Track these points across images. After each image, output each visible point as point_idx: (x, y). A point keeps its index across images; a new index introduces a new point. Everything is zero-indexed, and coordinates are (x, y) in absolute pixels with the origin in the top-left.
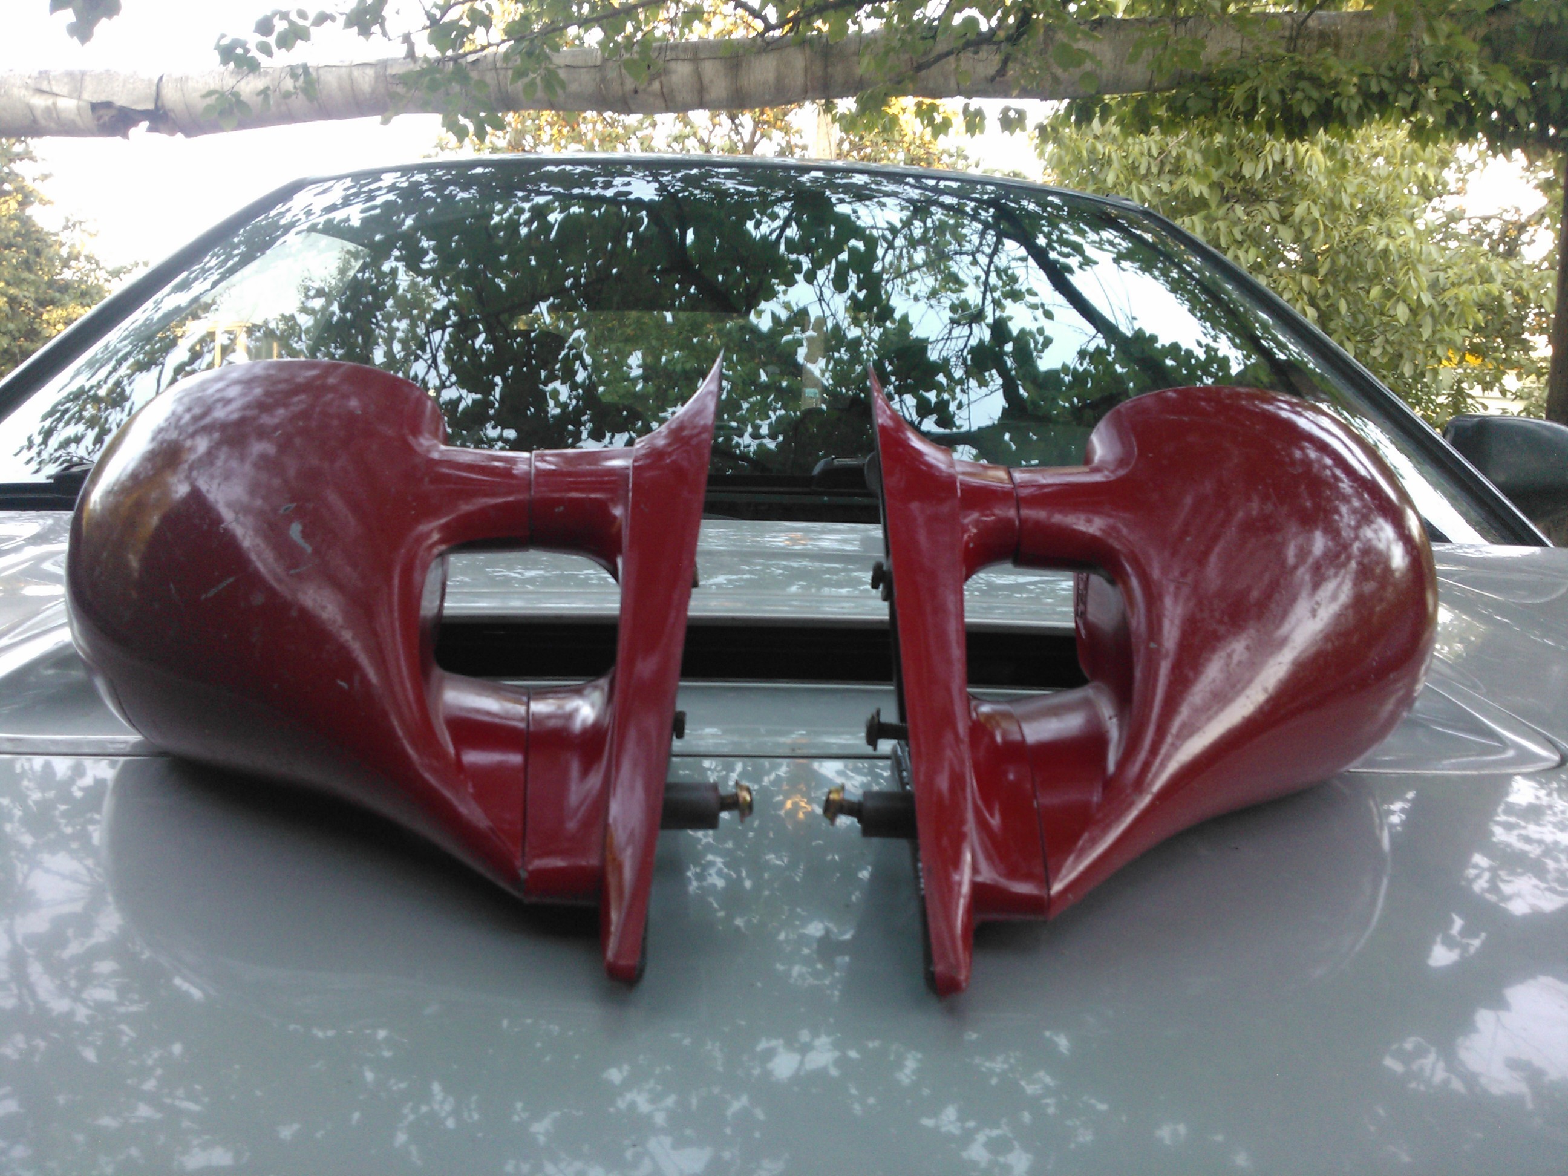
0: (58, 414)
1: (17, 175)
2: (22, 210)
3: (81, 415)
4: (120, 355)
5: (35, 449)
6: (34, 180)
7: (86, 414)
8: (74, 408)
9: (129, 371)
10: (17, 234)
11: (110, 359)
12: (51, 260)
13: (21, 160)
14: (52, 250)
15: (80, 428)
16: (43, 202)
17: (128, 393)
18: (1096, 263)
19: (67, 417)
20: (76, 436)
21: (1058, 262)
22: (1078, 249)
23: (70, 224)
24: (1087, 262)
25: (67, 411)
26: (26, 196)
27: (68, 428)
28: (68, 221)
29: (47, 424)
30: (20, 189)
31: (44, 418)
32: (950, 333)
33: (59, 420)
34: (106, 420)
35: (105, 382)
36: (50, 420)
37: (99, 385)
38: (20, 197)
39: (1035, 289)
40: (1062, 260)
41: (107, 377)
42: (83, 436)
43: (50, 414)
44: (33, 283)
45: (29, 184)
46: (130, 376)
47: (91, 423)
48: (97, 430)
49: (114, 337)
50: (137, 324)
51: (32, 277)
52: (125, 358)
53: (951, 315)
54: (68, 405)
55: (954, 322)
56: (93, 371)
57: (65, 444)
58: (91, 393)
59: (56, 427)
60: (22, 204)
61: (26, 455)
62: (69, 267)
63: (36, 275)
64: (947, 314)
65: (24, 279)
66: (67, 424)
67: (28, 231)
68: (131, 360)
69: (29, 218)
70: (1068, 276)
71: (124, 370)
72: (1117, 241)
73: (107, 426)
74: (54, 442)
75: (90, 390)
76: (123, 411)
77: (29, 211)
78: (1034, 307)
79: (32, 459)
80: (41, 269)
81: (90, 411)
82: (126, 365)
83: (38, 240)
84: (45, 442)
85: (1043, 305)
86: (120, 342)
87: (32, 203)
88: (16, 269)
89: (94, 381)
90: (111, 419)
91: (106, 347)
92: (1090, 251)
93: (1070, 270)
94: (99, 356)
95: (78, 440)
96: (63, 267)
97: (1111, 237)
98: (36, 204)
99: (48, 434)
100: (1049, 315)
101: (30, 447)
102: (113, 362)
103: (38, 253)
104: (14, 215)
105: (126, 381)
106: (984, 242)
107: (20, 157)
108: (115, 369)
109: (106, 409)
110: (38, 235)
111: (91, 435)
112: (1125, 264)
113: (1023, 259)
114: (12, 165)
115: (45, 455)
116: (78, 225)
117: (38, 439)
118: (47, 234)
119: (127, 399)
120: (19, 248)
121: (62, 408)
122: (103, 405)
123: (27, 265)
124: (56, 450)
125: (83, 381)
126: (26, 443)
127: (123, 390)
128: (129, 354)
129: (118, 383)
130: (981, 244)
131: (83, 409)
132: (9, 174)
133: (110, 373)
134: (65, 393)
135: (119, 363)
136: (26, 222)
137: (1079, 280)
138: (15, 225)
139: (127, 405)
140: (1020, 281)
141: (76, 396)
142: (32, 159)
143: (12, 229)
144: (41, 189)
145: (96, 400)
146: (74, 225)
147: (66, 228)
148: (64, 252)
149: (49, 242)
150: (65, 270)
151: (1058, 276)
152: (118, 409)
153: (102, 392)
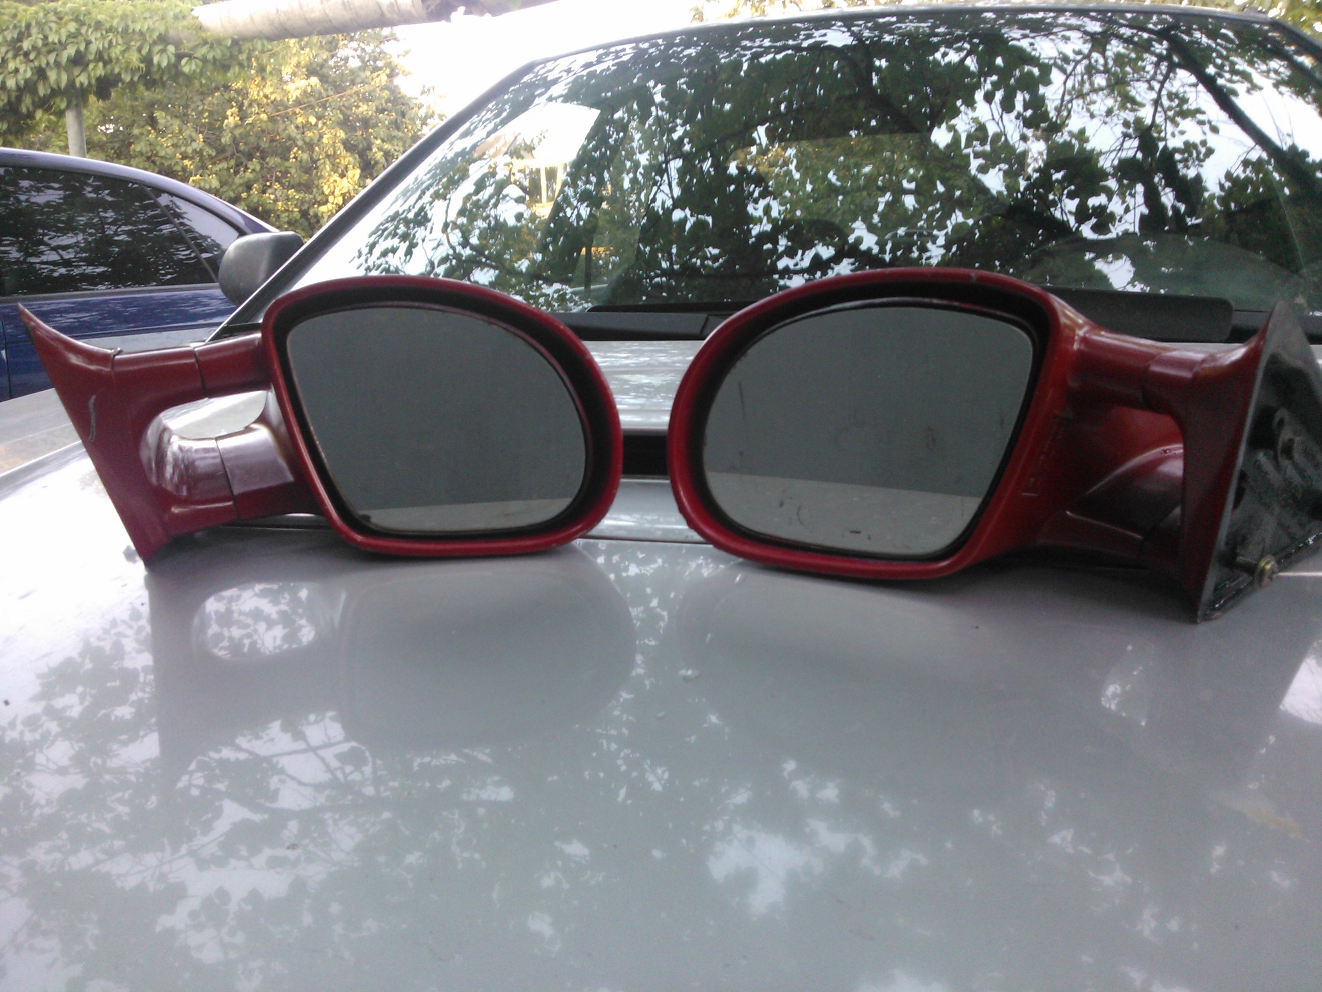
0: (380, 232)
1: (385, 53)
2: (391, 81)
3: (395, 232)
4: (424, 186)
5: (363, 258)
6: (399, 56)
7: (399, 232)
8: (391, 227)
9: (431, 199)
10: (388, 101)
11: (417, 189)
12: (413, 120)
13: (388, 41)
14: (414, 111)
15: (395, 242)
16: (405, 74)
17: (429, 216)
18: (1261, 89)
19: (386, 233)
20: (393, 247)
21: (1225, 86)
22: (1246, 77)
23: (426, 90)
24: (1254, 87)
25: (386, 229)
26: (392, 70)
27: (386, 241)
28: (424, 87)
29: (372, 240)
30: (389, 65)
31: (370, 236)
32: (1122, 144)
33: (381, 236)
34: (414, 236)
35: (414, 207)
36: (374, 236)
37: (409, 210)
38: (388, 71)
39: (1203, 108)
40: (1229, 85)
41: (415, 203)
42: (398, 248)
43: (374, 233)
44: (400, 139)
45: (395, 60)
46: (431, 203)
47: (404, 237)
48: (407, 243)
49: (422, 171)
50: (437, 161)
51: (400, 134)
52: (428, 188)
53: (1125, 130)
54: (386, 225)
55: (1126, 136)
56: (405, 199)
57: (384, 254)
58: (403, 216)
59: (378, 241)
60: (390, 76)
61: (357, 262)
62: (426, 125)
63: (403, 132)
64: (1120, 129)
65: (395, 136)
66: (386, 238)
67: (395, 97)
68: (432, 191)
69: (396, 87)
70: (1233, 98)
71: (427, 198)
72: (1282, 70)
73: (415, 241)
74: (377, 251)
75: (402, 214)
76: (426, 229)
77: (397, 81)
78: (1201, 123)
79: (361, 265)
80: (406, 128)
81: (402, 229)
82: (429, 193)
83: (403, 104)
84: (370, 252)
85: (1210, 122)
86: (425, 175)
87: (397, 74)
88: (389, 129)
89: (406, 207)
90: (417, 235)
91: (416, 179)
92: (1257, 78)
93: (1235, 93)
94: (410, 187)
95: (394, 250)
96: (422, 124)
97: (1277, 67)
98: (400, 76)
99: (372, 246)
100: (1215, 130)
101: (359, 257)
102: (419, 192)
103: (403, 115)
104: (385, 85)
105: (428, 207)
106: (1159, 72)
107: (387, 39)
108: (420, 197)
109: (414, 228)
110: (403, 100)
111: (404, 246)
112: (1283, 89)
113: (1195, 85)
114: (382, 46)
115: (370, 263)
116: (431, 90)
117: (365, 250)
118: (410, 99)
119: (429, 221)
120: (390, 111)
121: (382, 227)
122: (412, 225)
123: (396, 125)
124: (378, 258)
125: (399, 207)
126: (357, 254)
127: (426, 214)
128: (431, 185)
129: (422, 209)
130: (1155, 73)
131: (397, 227)
132: (380, 53)
133: (417, 201)
134: (385, 217)
135: (423, 193)
136: (393, 90)
137: (1243, 102)
138: (386, 94)
139: (429, 225)
140: (1190, 101)
141: (394, 218)
142: (395, 39)
143: (384, 97)
144: (401, 63)
145: (407, 222)
146: (429, 90)
147: (423, 93)
148: (422, 113)
149: (411, 105)
150: (424, 126)
151: (1224, 99)
152: (423, 227)
153: (411, 215)
